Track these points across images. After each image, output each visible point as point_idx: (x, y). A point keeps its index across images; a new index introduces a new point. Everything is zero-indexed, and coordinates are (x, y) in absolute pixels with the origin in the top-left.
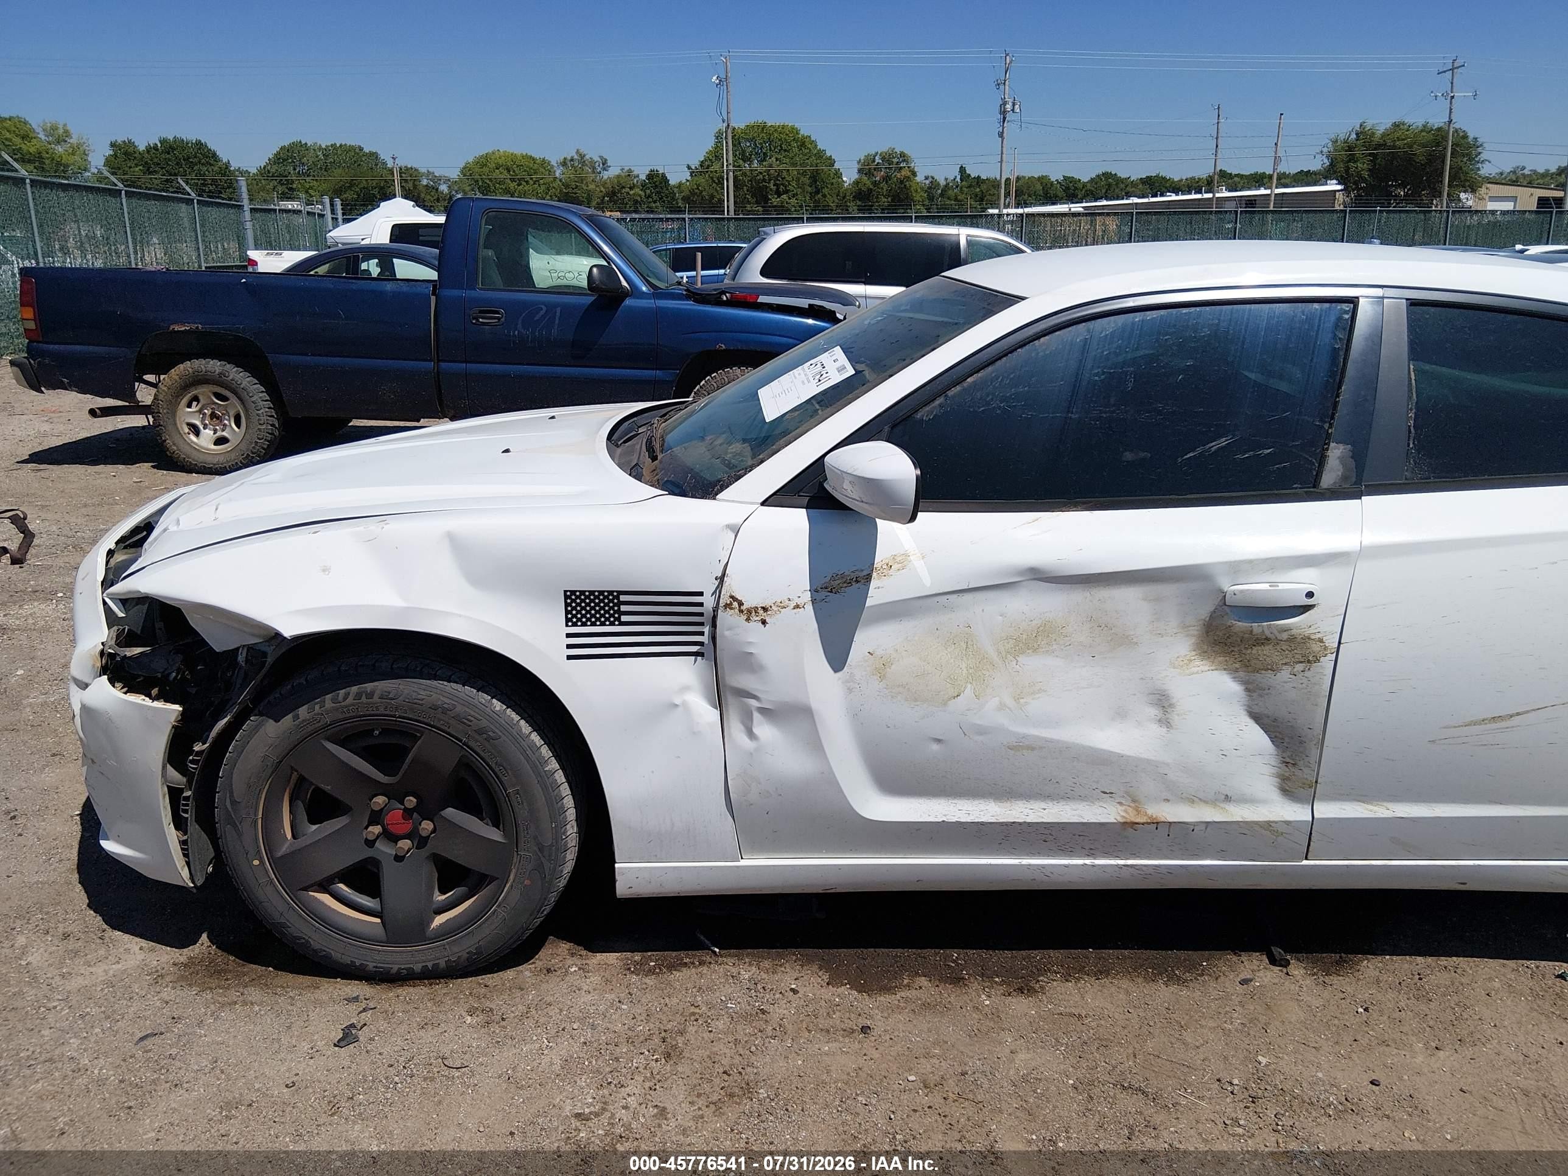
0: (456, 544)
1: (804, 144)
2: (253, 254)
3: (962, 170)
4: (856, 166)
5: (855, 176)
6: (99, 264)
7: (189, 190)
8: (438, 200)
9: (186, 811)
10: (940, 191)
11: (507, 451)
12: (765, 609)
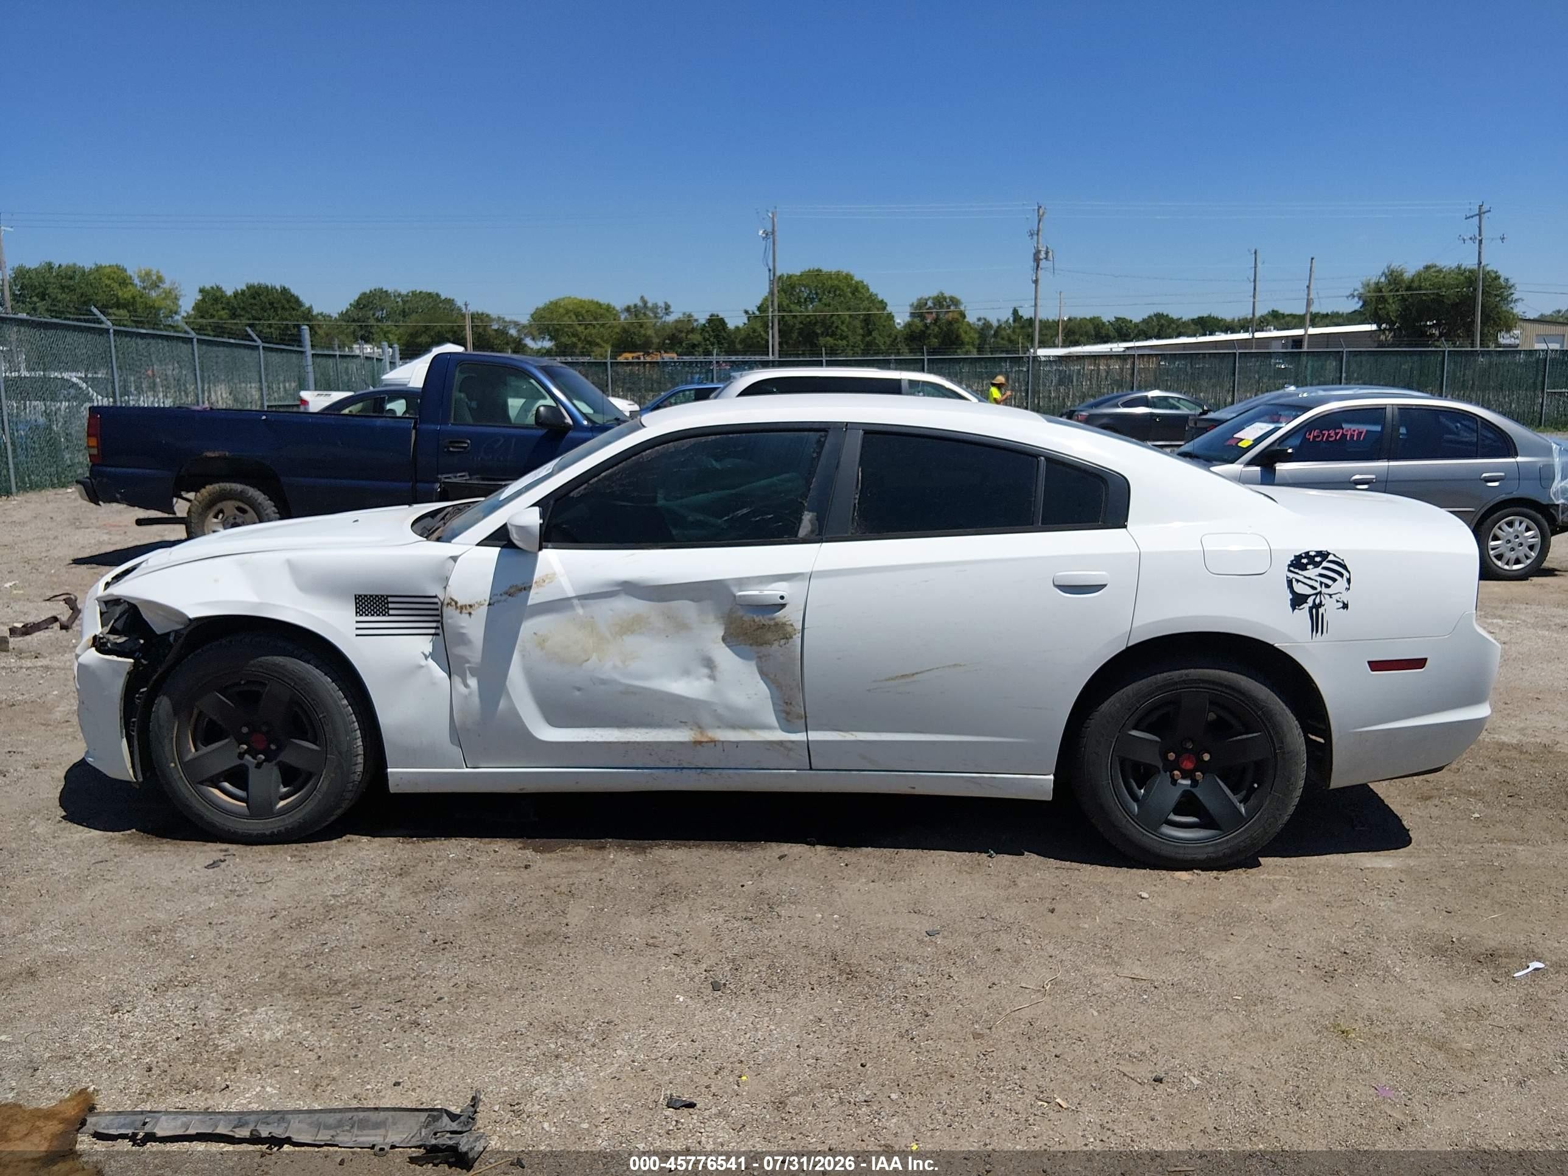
0: (293, 568)
1: (857, 290)
2: (305, 395)
3: (1015, 312)
4: (908, 310)
5: (907, 319)
6: (169, 403)
7: (256, 338)
8: (508, 344)
9: (133, 731)
10: (992, 332)
11: (357, 521)
12: (471, 606)
